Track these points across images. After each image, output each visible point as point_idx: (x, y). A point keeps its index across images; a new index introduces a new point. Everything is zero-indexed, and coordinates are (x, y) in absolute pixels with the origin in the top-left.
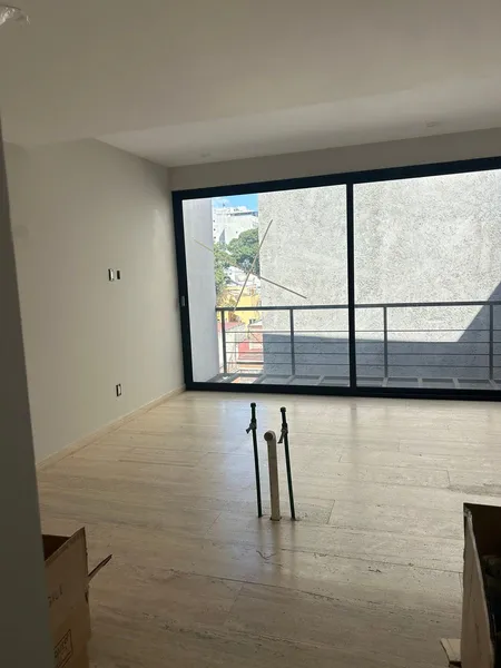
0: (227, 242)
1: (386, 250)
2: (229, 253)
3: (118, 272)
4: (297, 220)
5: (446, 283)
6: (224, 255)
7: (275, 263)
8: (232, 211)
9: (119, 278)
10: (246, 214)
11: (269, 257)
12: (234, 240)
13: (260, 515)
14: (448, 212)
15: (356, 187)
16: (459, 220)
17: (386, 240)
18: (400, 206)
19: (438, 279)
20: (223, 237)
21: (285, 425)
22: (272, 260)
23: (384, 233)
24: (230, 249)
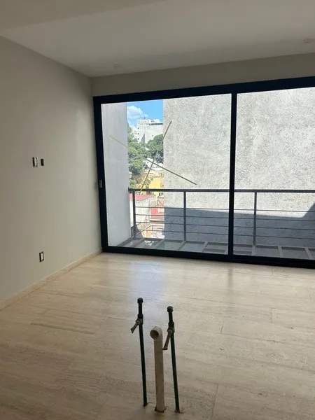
0: (146, 142)
1: (255, 149)
2: (147, 149)
3: (42, 160)
4: (191, 125)
5: (298, 174)
6: (144, 151)
7: (174, 156)
8: (150, 122)
9: (42, 164)
10: (159, 124)
11: (170, 152)
12: (151, 141)
13: (145, 404)
14: (302, 122)
15: (239, 96)
16: (309, 128)
17: (255, 142)
18: (266, 117)
19: (292, 172)
20: (143, 139)
21: (171, 324)
22: (173, 154)
23: (254, 136)
24: (148, 147)
